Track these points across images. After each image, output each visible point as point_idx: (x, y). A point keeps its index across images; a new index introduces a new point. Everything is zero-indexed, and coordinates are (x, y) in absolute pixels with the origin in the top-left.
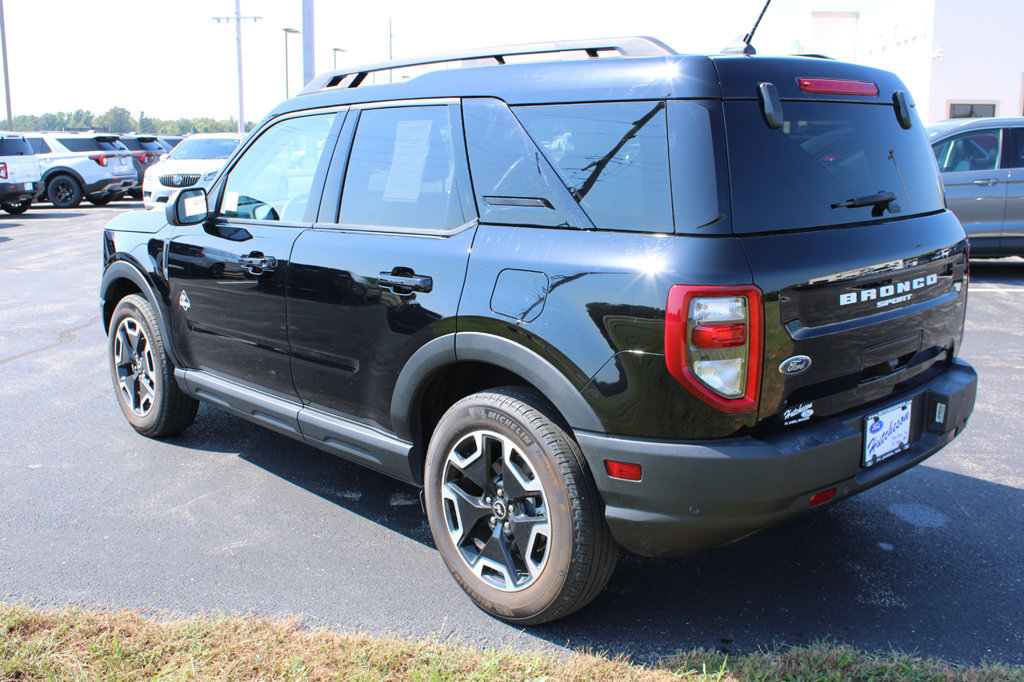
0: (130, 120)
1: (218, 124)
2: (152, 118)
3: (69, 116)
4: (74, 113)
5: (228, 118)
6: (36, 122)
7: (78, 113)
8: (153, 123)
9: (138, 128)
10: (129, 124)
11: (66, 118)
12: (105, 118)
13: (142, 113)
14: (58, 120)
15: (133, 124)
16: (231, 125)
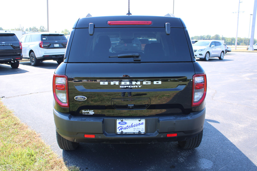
0: (220, 37)
1: (241, 39)
2: (225, 37)
3: (206, 36)
4: (207, 35)
5: (244, 38)
6: (198, 37)
7: (208, 35)
8: (225, 38)
9: (221, 39)
10: (219, 38)
11: (205, 37)
12: (214, 37)
13: (222, 36)
14: (203, 37)
15: (220, 38)
16: (245, 39)
